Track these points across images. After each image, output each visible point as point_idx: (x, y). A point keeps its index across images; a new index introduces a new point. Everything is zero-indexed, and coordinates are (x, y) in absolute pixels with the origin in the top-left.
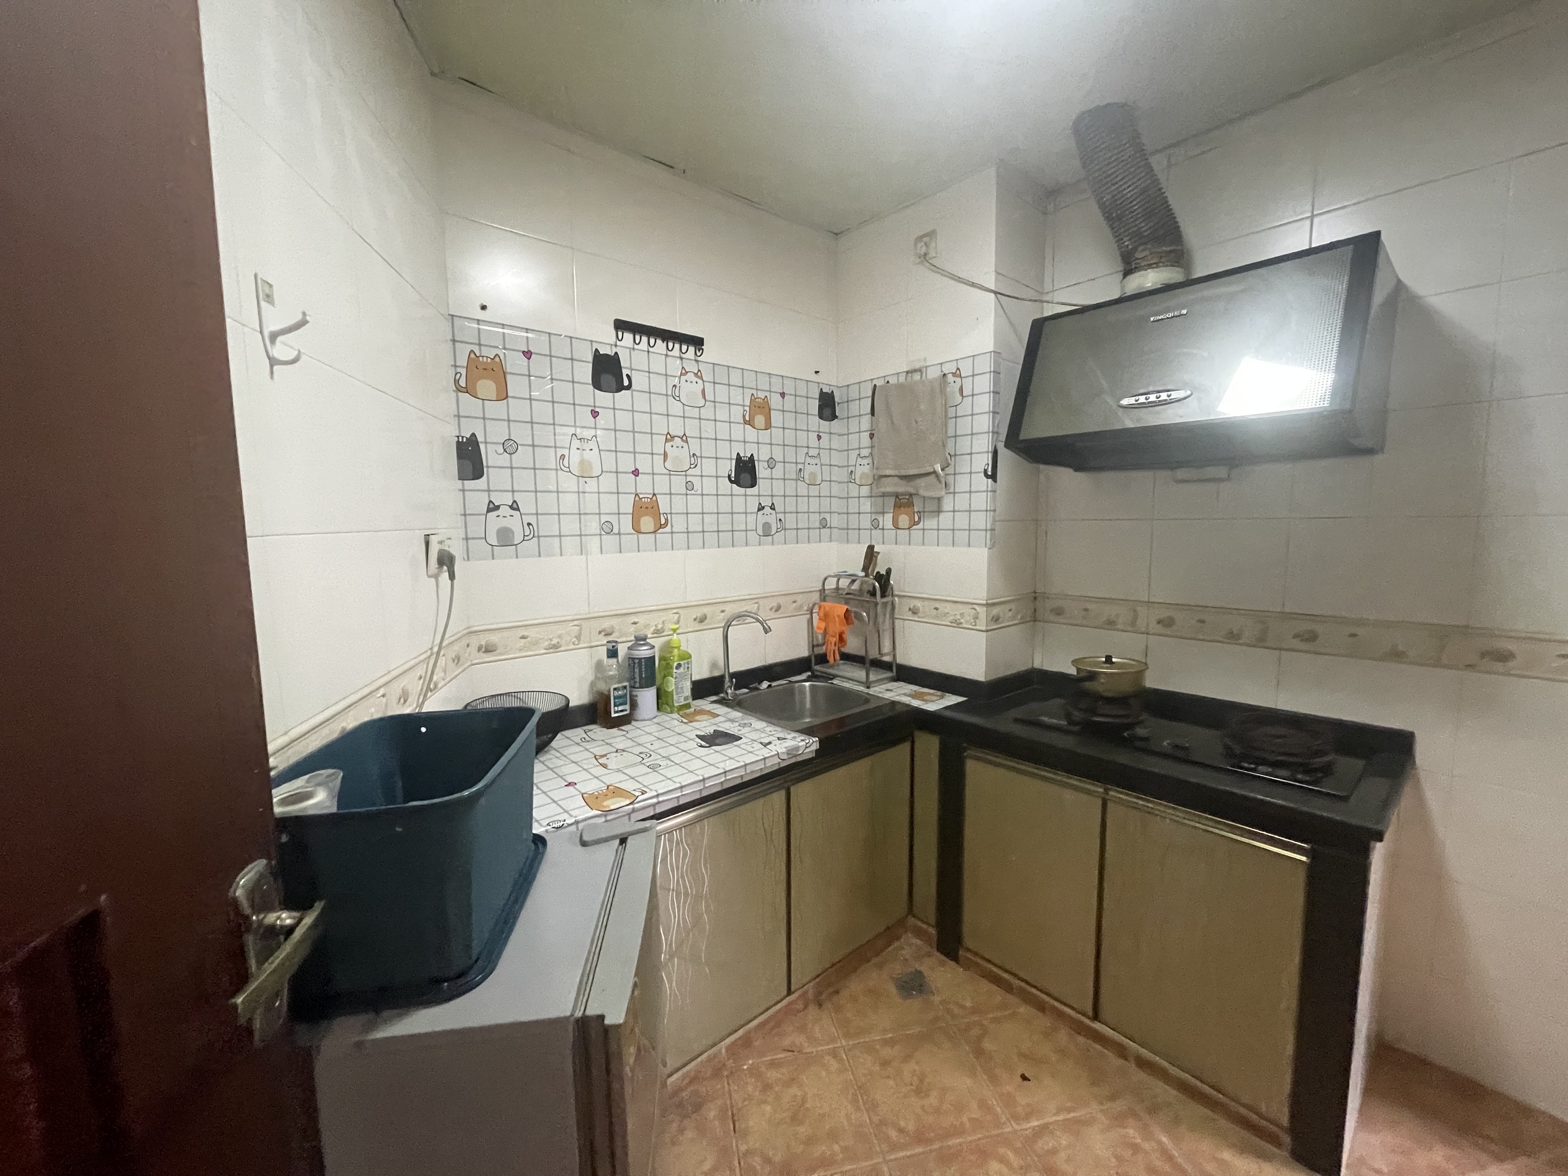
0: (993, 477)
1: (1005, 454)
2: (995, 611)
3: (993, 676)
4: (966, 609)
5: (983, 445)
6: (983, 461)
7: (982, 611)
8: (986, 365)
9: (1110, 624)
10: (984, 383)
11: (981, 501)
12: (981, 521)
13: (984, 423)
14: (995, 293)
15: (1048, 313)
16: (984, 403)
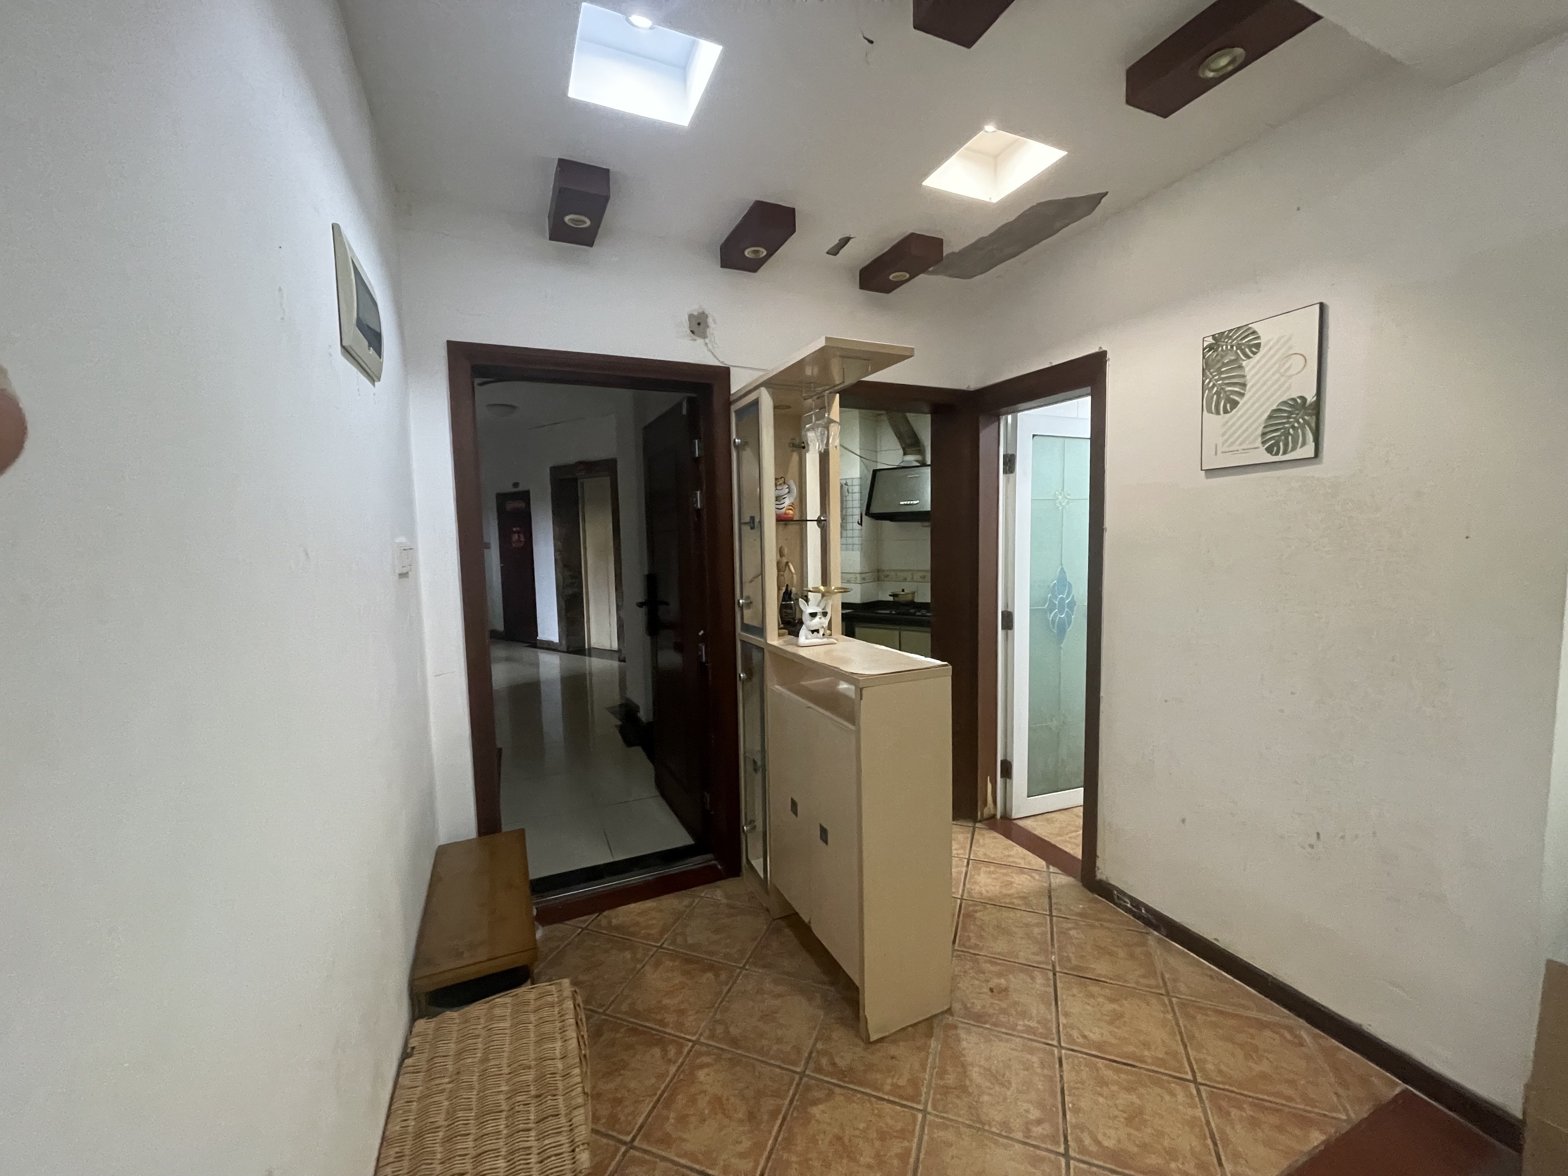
0: (861, 524)
1: (864, 517)
2: (863, 575)
3: (862, 602)
4: (853, 576)
5: (857, 512)
6: (858, 518)
7: (858, 576)
8: (857, 482)
9: (905, 580)
10: (857, 489)
11: (857, 533)
12: (857, 541)
13: (857, 504)
14: (860, 457)
15: (879, 468)
16: (857, 496)
